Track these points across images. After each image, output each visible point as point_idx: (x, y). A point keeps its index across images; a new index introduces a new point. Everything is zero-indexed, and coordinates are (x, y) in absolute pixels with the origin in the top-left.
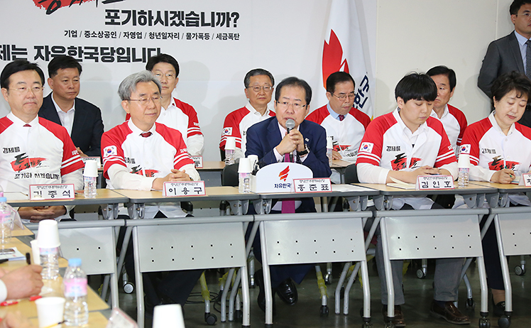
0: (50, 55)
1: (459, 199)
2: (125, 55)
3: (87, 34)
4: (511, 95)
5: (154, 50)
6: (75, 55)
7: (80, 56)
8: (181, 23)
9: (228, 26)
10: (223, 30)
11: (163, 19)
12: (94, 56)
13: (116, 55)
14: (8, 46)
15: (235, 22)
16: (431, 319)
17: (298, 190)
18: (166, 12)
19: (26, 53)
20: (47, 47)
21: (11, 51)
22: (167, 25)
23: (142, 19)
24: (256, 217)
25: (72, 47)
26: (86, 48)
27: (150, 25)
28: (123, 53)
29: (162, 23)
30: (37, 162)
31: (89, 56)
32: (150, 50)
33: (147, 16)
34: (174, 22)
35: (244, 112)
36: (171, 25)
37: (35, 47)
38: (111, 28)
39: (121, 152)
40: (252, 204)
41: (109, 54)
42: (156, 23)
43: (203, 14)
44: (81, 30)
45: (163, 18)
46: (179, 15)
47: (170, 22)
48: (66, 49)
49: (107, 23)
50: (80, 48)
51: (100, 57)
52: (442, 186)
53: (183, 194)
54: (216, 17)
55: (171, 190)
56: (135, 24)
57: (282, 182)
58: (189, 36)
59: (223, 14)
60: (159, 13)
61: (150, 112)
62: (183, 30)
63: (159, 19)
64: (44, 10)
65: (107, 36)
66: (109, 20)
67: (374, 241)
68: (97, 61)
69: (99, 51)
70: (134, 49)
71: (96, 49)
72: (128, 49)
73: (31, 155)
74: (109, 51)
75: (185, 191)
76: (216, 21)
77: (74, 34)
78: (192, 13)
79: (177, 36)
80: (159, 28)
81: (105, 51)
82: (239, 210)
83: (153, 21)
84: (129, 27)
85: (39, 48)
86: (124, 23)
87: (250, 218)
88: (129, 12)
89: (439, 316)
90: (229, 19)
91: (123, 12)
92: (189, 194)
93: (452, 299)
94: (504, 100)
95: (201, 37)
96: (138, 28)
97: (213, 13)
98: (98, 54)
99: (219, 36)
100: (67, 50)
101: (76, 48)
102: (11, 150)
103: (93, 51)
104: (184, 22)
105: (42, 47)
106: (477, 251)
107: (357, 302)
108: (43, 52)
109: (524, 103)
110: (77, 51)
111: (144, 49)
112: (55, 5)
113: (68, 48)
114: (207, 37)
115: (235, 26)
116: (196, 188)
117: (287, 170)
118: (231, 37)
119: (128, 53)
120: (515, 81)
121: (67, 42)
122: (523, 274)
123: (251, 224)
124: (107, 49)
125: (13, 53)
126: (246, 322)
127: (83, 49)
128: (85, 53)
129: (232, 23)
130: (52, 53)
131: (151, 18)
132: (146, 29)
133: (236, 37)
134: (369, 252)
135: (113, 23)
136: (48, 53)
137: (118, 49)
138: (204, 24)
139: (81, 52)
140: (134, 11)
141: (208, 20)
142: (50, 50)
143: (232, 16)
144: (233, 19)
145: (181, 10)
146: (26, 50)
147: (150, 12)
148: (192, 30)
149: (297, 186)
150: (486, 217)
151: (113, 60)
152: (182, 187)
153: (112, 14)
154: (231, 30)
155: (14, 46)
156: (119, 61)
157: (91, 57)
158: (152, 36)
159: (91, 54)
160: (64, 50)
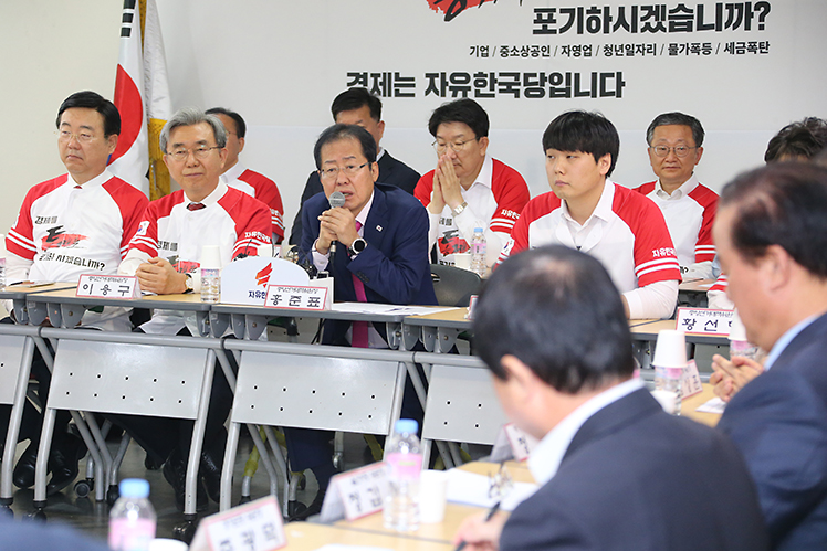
0: (447, 88)
2: (563, 86)
3: (504, 52)
5: (612, 75)
6: (484, 86)
7: (492, 89)
8: (660, 27)
9: (748, 27)
10: (739, 35)
11: (629, 22)
12: (513, 87)
13: (548, 85)
14: (390, 74)
15: (762, 18)
18: (635, 9)
19: (413, 85)
20: (443, 74)
21: (393, 82)
22: (634, 31)
23: (594, 22)
25: (481, 74)
26: (501, 74)
27: (606, 31)
28: (560, 82)
29: (627, 27)
31: (505, 87)
32: (604, 76)
33: (601, 16)
34: (648, 24)
36: (643, 30)
37: (427, 75)
38: (542, 40)
41: (536, 83)
42: (615, 28)
43: (700, 8)
44: (495, 46)
45: (629, 20)
46: (654, 11)
47: (641, 25)
48: (472, 76)
49: (535, 32)
50: (492, 74)
51: (522, 89)
54: (725, 13)
56: (580, 31)
57: (261, 288)
58: (673, 50)
59: (739, 6)
60: (622, 10)
62: (664, 39)
63: (621, 20)
64: (441, 14)
65: (535, 54)
66: (539, 27)
68: (517, 96)
69: (521, 79)
70: (577, 75)
71: (517, 75)
72: (568, 75)
74: (537, 79)
75: (106, 289)
76: (725, 19)
77: (484, 52)
78: (681, 7)
79: (651, 49)
80: (621, 37)
81: (531, 80)
83: (612, 24)
84: (572, 37)
85: (431, 76)
86: (562, 30)
88: (571, 11)
90: (750, 15)
91: (563, 11)
95: (696, 49)
96: (587, 38)
97: (719, 6)
98: (519, 84)
99: (730, 48)
100: (473, 79)
101: (486, 76)
103: (512, 79)
104: (666, 24)
105: (437, 75)
108: (438, 82)
110: (488, 79)
111: (594, 75)
112: (458, 5)
113: (475, 75)
114: (707, 49)
115: (762, 27)
117: (268, 270)
118: (752, 48)
119: (568, 83)
121: (473, 66)
124: (535, 75)
125: (396, 85)
127: (497, 76)
128: (500, 84)
129: (755, 22)
130: (450, 84)
131: (608, 19)
132: (598, 40)
133: (764, 47)
135: (545, 31)
136: (444, 84)
137: (552, 76)
138: (701, 27)
139: (493, 81)
140: (581, 9)
141: (710, 18)
142: (448, 79)
143: (757, 8)
144: (757, 14)
145: (660, 4)
146: (413, 79)
147: (607, 9)
148: (681, 38)
151: (542, 94)
152: (102, 283)
153: (545, 16)
154: (754, 35)
155: (397, 75)
156: (552, 95)
157: (509, 90)
158: (608, 50)
159: (509, 84)
160: (468, 80)
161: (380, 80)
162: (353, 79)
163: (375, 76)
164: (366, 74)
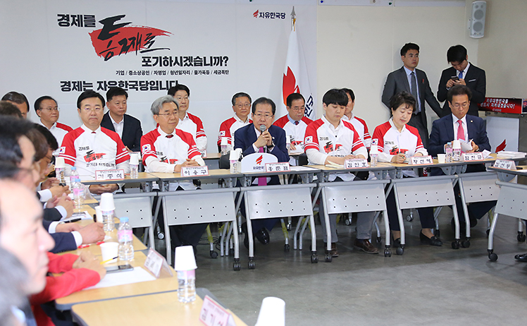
1: (371, 174)
2: (155, 86)
3: (131, 73)
4: (403, 106)
5: (174, 82)
7: (126, 87)
8: (191, 64)
9: (221, 65)
10: (218, 68)
13: (149, 85)
14: (81, 82)
15: (226, 62)
16: (354, 251)
17: (269, 171)
18: (181, 57)
19: (92, 86)
20: (105, 82)
21: (83, 85)
22: (182, 65)
23: (166, 63)
24: (242, 188)
25: (121, 81)
26: (130, 82)
27: (171, 66)
28: (154, 84)
29: (178, 64)
30: (100, 156)
31: (132, 87)
32: (171, 82)
33: (169, 60)
34: (186, 64)
35: (233, 120)
36: (184, 65)
37: (98, 82)
38: (146, 69)
39: (153, 148)
40: (239, 181)
41: (144, 85)
42: (174, 64)
43: (205, 58)
44: (127, 70)
45: (179, 62)
46: (190, 59)
47: (184, 63)
49: (143, 65)
50: (126, 82)
51: (139, 87)
52: (361, 166)
53: (194, 175)
54: (213, 60)
55: (186, 172)
56: (161, 66)
57: (258, 165)
58: (196, 73)
59: (218, 58)
60: (176, 58)
61: (172, 122)
62: (192, 69)
63: (176, 62)
64: (103, 58)
65: (143, 74)
66: (145, 64)
67: (318, 202)
68: (137, 90)
69: (138, 84)
70: (161, 82)
71: (136, 82)
72: (157, 82)
73: (96, 152)
74: (145, 83)
75: (195, 173)
76: (213, 62)
77: (122, 73)
78: (198, 57)
79: (188, 72)
80: (177, 68)
81: (142, 84)
82: (231, 184)
83: (173, 63)
84: (158, 68)
85: (100, 83)
86: (154, 65)
87: (238, 189)
88: (157, 58)
89: (360, 248)
90: (222, 61)
91: (153, 58)
92: (198, 174)
93: (368, 238)
94: (398, 110)
95: (204, 73)
96: (163, 68)
97: (211, 57)
99: (216, 72)
100: (118, 84)
101: (124, 82)
102: (84, 149)
103: (135, 83)
104: (193, 63)
105: (102, 82)
106: (384, 207)
107: (308, 242)
108: (103, 85)
109: (411, 112)
110: (124, 84)
111: (167, 82)
112: (110, 55)
113: (119, 82)
114: (208, 73)
115: (226, 65)
116: (202, 171)
117: (261, 157)
118: (223, 72)
119: (157, 85)
120: (405, 98)
121: (118, 78)
122: (411, 221)
123: (239, 193)
126: (237, 256)
127: (128, 82)
128: (130, 85)
129: (223, 63)
131: (171, 61)
132: (168, 69)
133: (227, 72)
134: (315, 209)
135: (147, 65)
136: (105, 85)
137: (151, 82)
138: (205, 65)
139: (127, 84)
140: (161, 57)
141: (208, 62)
142: (107, 84)
143: (224, 59)
144: (224, 61)
145: (191, 56)
146: (92, 84)
147: (171, 57)
148: (198, 68)
149: (268, 168)
150: (388, 185)
151: (147, 89)
152: (193, 170)
153: (147, 60)
154: (223, 68)
155: (84, 82)
156: (151, 90)
157: (134, 88)
158: (172, 73)
159: (133, 85)
160: (116, 84)
161: (76, 84)
162: (63, 84)
163: (74, 83)
164: (69, 82)
